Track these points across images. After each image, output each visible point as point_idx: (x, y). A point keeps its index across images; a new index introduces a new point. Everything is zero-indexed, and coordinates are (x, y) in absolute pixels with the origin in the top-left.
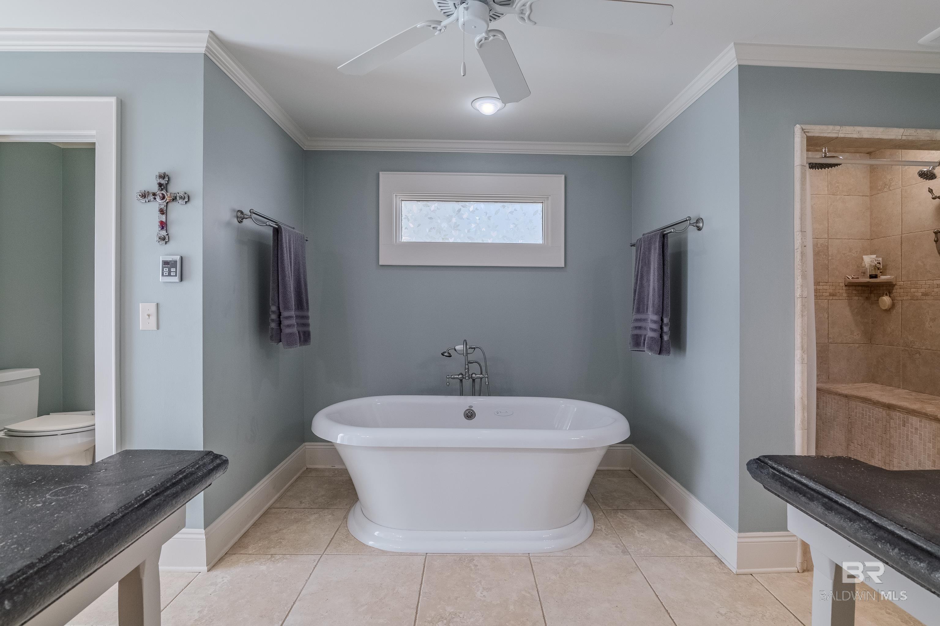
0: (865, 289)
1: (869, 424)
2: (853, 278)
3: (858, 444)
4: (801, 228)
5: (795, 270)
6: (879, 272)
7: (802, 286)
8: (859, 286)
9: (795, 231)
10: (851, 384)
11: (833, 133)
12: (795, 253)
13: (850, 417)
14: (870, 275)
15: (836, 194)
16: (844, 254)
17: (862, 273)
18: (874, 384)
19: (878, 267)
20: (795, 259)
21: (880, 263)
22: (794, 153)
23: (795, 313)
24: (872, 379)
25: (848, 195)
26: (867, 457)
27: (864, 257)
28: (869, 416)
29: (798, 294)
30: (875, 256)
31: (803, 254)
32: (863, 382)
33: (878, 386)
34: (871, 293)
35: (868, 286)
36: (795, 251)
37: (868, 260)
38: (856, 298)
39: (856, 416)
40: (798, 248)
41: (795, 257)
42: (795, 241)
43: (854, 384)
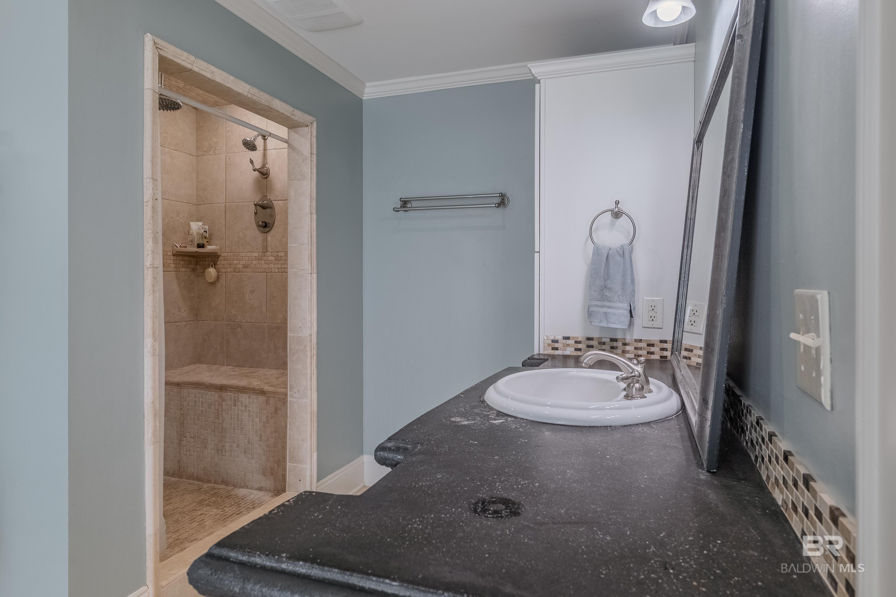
0: (192, 260)
1: (202, 412)
2: (180, 247)
3: (191, 438)
4: (153, 176)
5: (145, 231)
6: (205, 242)
7: (153, 252)
8: (185, 256)
9: (145, 176)
10: (178, 369)
11: (187, 62)
12: (145, 207)
13: (182, 408)
14: (198, 244)
15: (164, 146)
16: (172, 218)
17: (190, 241)
18: (200, 365)
19: (205, 235)
20: (145, 216)
21: (206, 232)
22: (143, 71)
23: (144, 288)
24: (198, 359)
25: (176, 150)
26: (200, 449)
27: (191, 223)
28: (202, 402)
29: (149, 263)
30: (201, 223)
31: (154, 209)
32: (190, 364)
33: (204, 366)
34: (197, 264)
35: (194, 257)
36: (145, 204)
37: (196, 227)
38: (184, 269)
39: (188, 405)
40: (149, 201)
41: (145, 213)
42: (145, 191)
43: (181, 368)
